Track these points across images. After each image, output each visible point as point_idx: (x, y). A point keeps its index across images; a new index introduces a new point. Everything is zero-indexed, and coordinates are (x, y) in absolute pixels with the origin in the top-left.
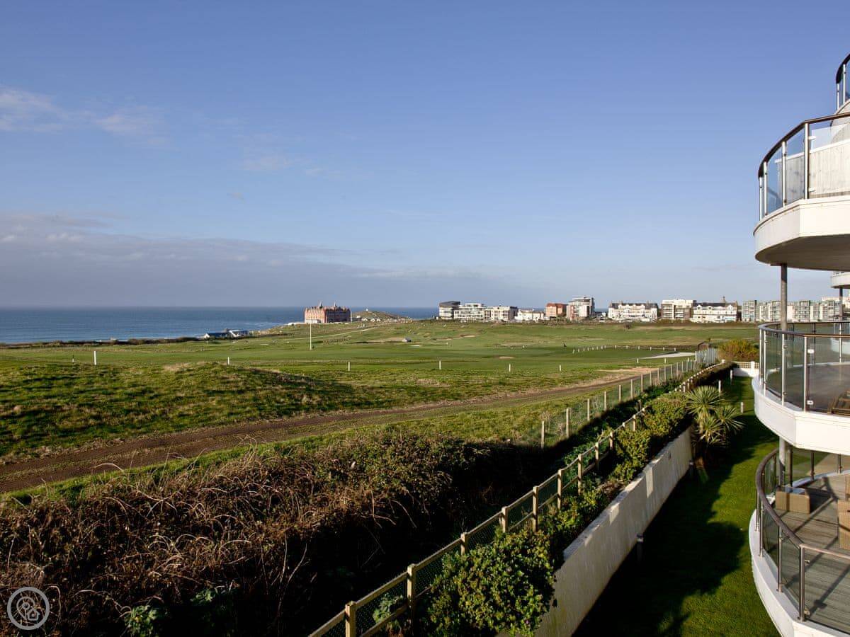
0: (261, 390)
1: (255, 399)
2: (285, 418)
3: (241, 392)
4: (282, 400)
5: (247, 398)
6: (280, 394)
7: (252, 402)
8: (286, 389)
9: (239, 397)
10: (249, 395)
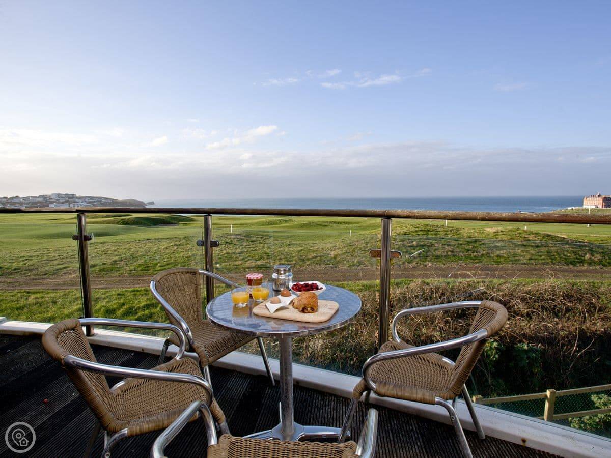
0: (552, 247)
1: (548, 252)
2: (571, 266)
3: (537, 247)
4: (569, 255)
5: (543, 251)
6: (567, 251)
7: (546, 254)
8: (572, 248)
9: (536, 249)
10: (544, 249)
